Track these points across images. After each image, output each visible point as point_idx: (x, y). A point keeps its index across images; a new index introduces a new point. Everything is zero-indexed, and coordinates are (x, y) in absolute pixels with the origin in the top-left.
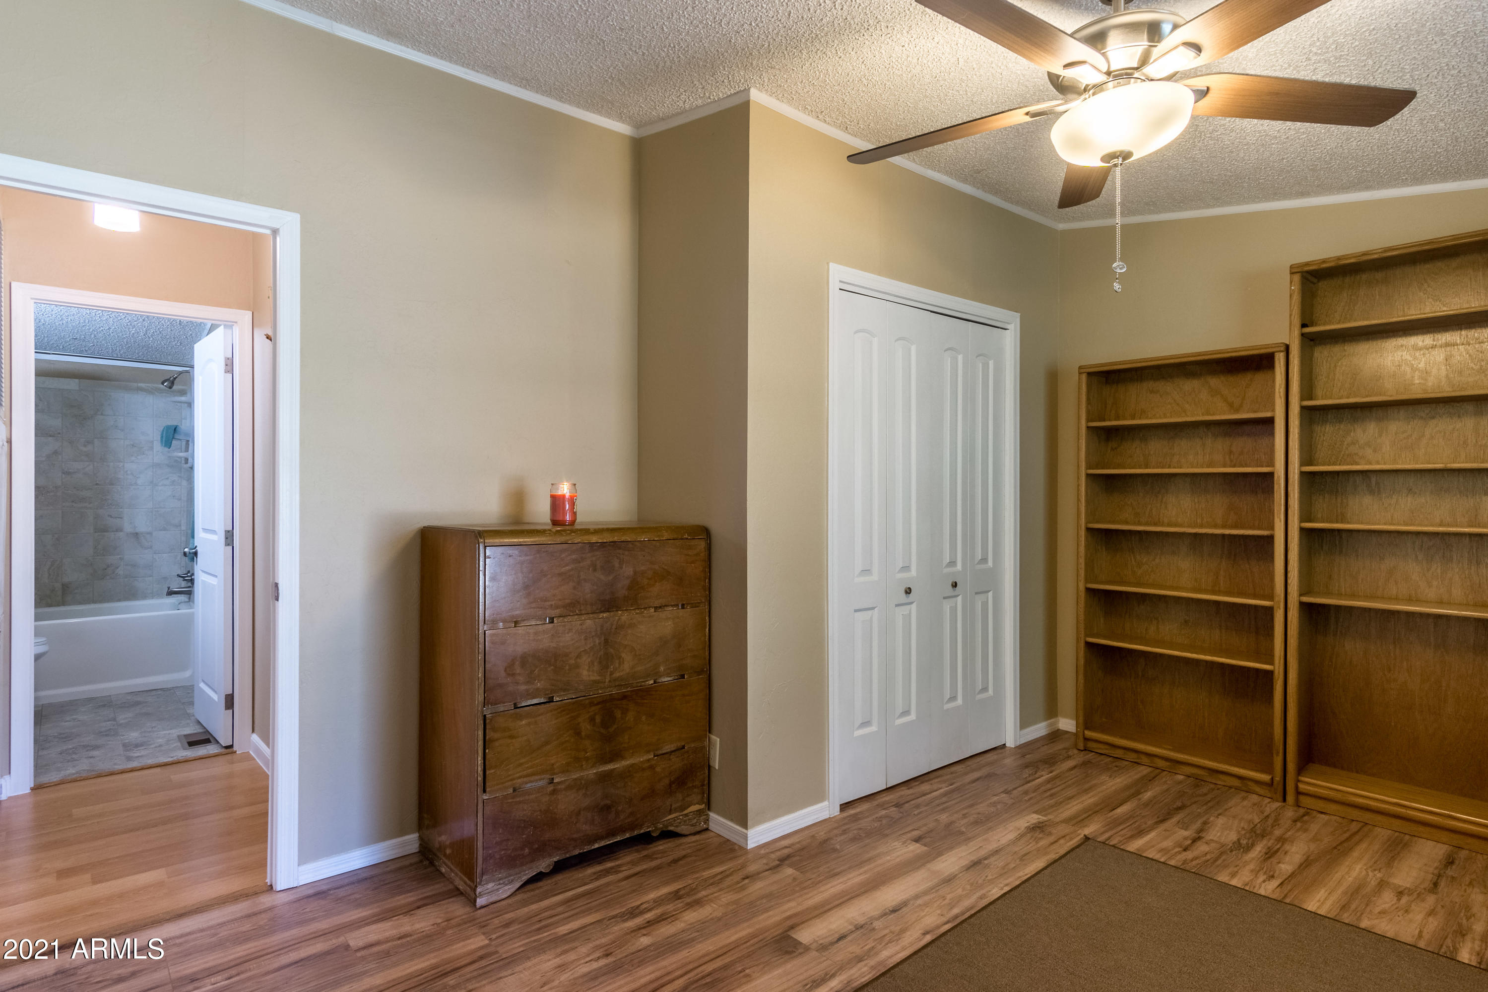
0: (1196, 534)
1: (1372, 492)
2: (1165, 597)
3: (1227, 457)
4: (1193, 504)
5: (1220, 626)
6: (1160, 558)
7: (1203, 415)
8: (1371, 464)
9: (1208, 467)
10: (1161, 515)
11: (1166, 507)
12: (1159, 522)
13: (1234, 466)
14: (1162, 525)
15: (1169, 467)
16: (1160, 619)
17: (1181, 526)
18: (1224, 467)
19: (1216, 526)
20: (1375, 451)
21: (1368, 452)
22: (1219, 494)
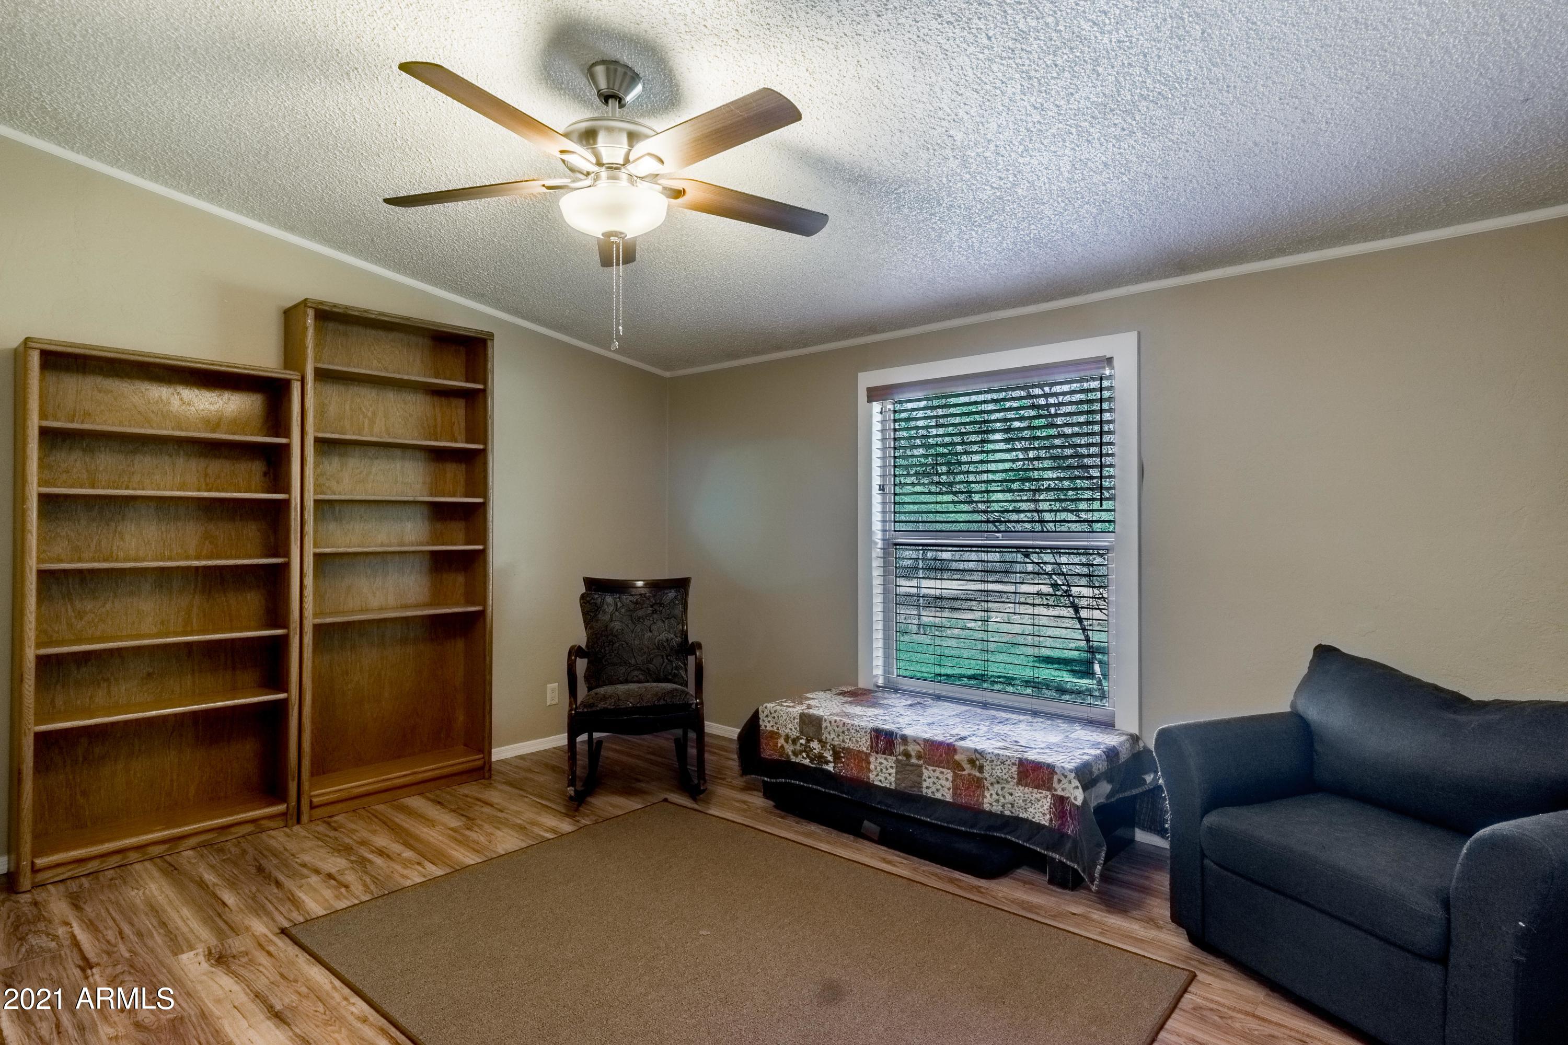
0: (162, 570)
1: (336, 520)
2: (119, 650)
3: (202, 480)
4: (160, 533)
5: (193, 670)
6: (113, 603)
7: (173, 429)
8: (335, 494)
9: (179, 490)
10: (115, 548)
11: (122, 539)
12: (112, 557)
13: (210, 491)
14: (117, 560)
15: (127, 488)
16: (112, 679)
17: (144, 560)
18: (199, 491)
19: (188, 558)
20: (338, 483)
21: (333, 484)
22: (191, 522)
